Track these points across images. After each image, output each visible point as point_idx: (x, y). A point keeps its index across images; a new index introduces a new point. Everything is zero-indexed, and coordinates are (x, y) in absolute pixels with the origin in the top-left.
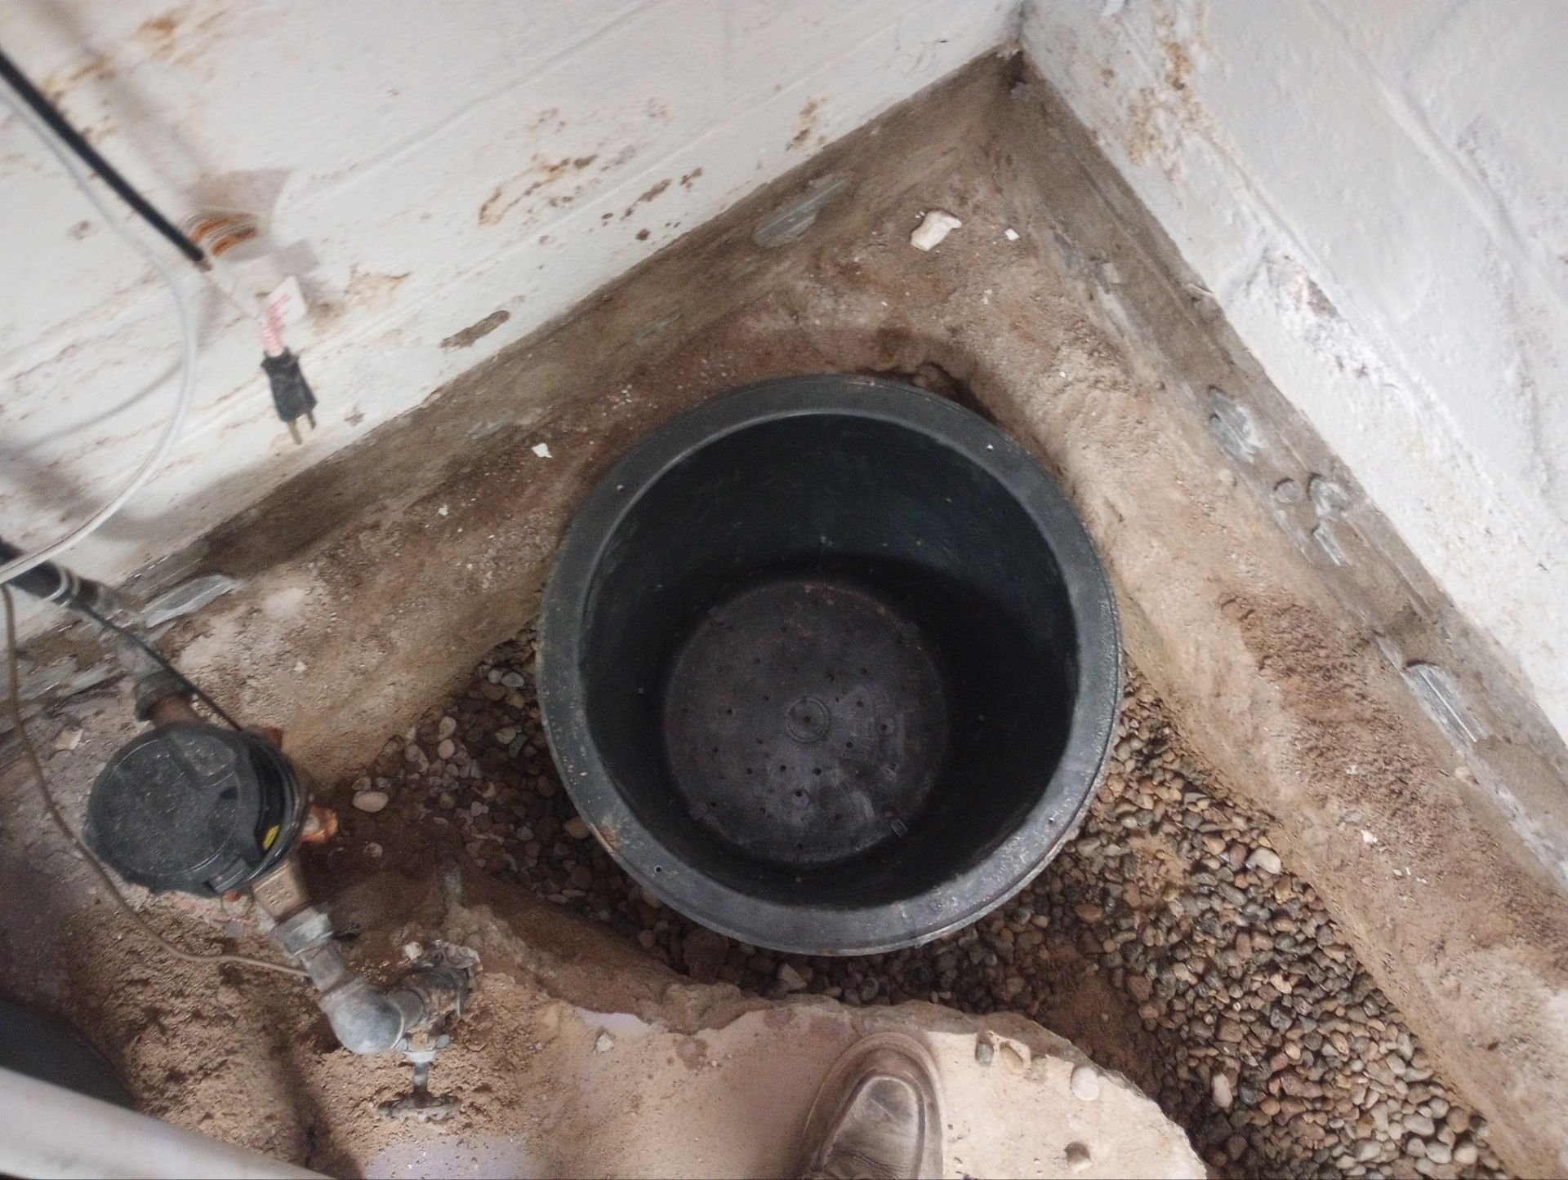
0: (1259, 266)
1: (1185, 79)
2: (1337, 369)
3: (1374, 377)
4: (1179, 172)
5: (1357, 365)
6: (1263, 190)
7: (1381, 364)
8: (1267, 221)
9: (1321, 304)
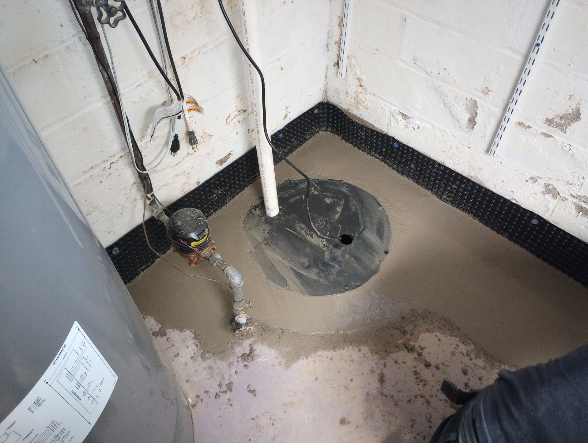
0: (390, 116)
1: (362, 84)
2: (414, 130)
3: (421, 126)
4: (368, 106)
5: (417, 127)
6: (385, 98)
7: (421, 122)
8: (388, 105)
9: (405, 117)
